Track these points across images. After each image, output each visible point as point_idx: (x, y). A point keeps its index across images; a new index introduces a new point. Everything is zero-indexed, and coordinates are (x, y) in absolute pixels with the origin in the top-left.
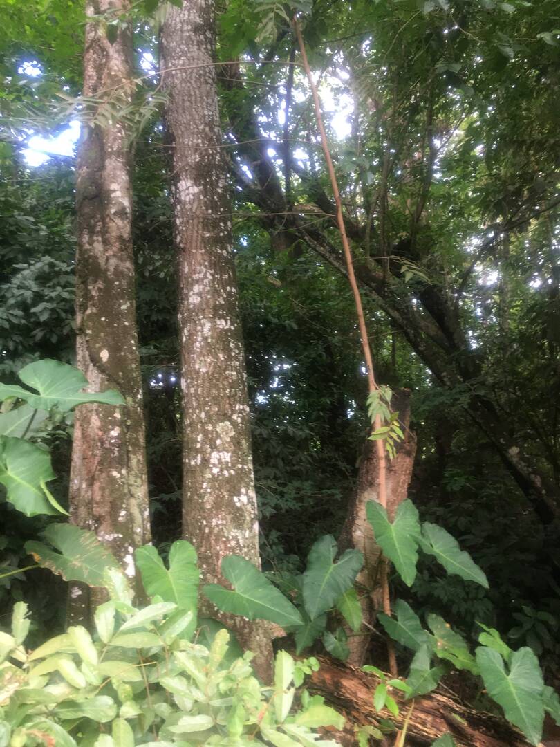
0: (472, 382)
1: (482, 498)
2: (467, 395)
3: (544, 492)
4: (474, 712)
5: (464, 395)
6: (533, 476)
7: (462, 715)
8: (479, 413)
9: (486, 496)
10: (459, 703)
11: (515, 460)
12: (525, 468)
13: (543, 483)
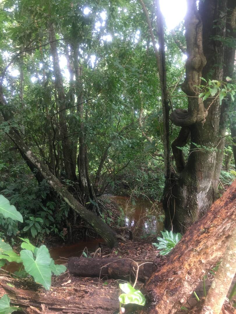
0: (11, 121)
1: (11, 172)
2: (9, 127)
3: (41, 170)
4: (17, 279)
5: (7, 127)
6: (37, 163)
7: (11, 283)
8: (13, 135)
9: (13, 171)
10: (10, 277)
11: (29, 157)
12: (34, 160)
13: (41, 166)
